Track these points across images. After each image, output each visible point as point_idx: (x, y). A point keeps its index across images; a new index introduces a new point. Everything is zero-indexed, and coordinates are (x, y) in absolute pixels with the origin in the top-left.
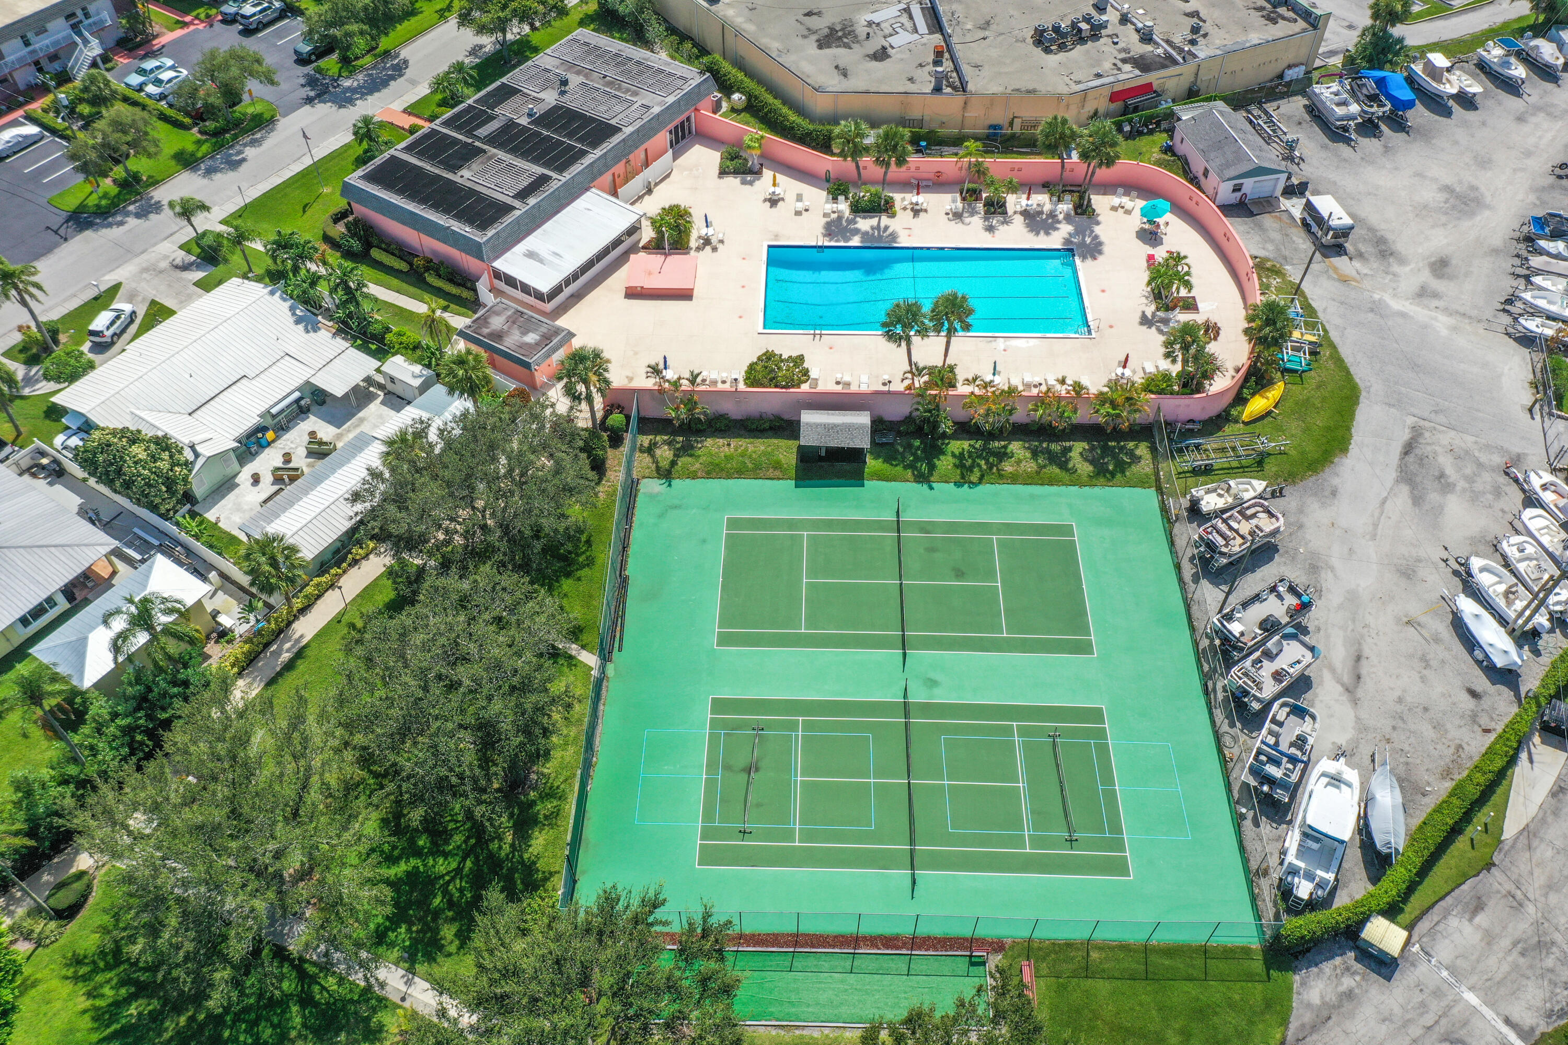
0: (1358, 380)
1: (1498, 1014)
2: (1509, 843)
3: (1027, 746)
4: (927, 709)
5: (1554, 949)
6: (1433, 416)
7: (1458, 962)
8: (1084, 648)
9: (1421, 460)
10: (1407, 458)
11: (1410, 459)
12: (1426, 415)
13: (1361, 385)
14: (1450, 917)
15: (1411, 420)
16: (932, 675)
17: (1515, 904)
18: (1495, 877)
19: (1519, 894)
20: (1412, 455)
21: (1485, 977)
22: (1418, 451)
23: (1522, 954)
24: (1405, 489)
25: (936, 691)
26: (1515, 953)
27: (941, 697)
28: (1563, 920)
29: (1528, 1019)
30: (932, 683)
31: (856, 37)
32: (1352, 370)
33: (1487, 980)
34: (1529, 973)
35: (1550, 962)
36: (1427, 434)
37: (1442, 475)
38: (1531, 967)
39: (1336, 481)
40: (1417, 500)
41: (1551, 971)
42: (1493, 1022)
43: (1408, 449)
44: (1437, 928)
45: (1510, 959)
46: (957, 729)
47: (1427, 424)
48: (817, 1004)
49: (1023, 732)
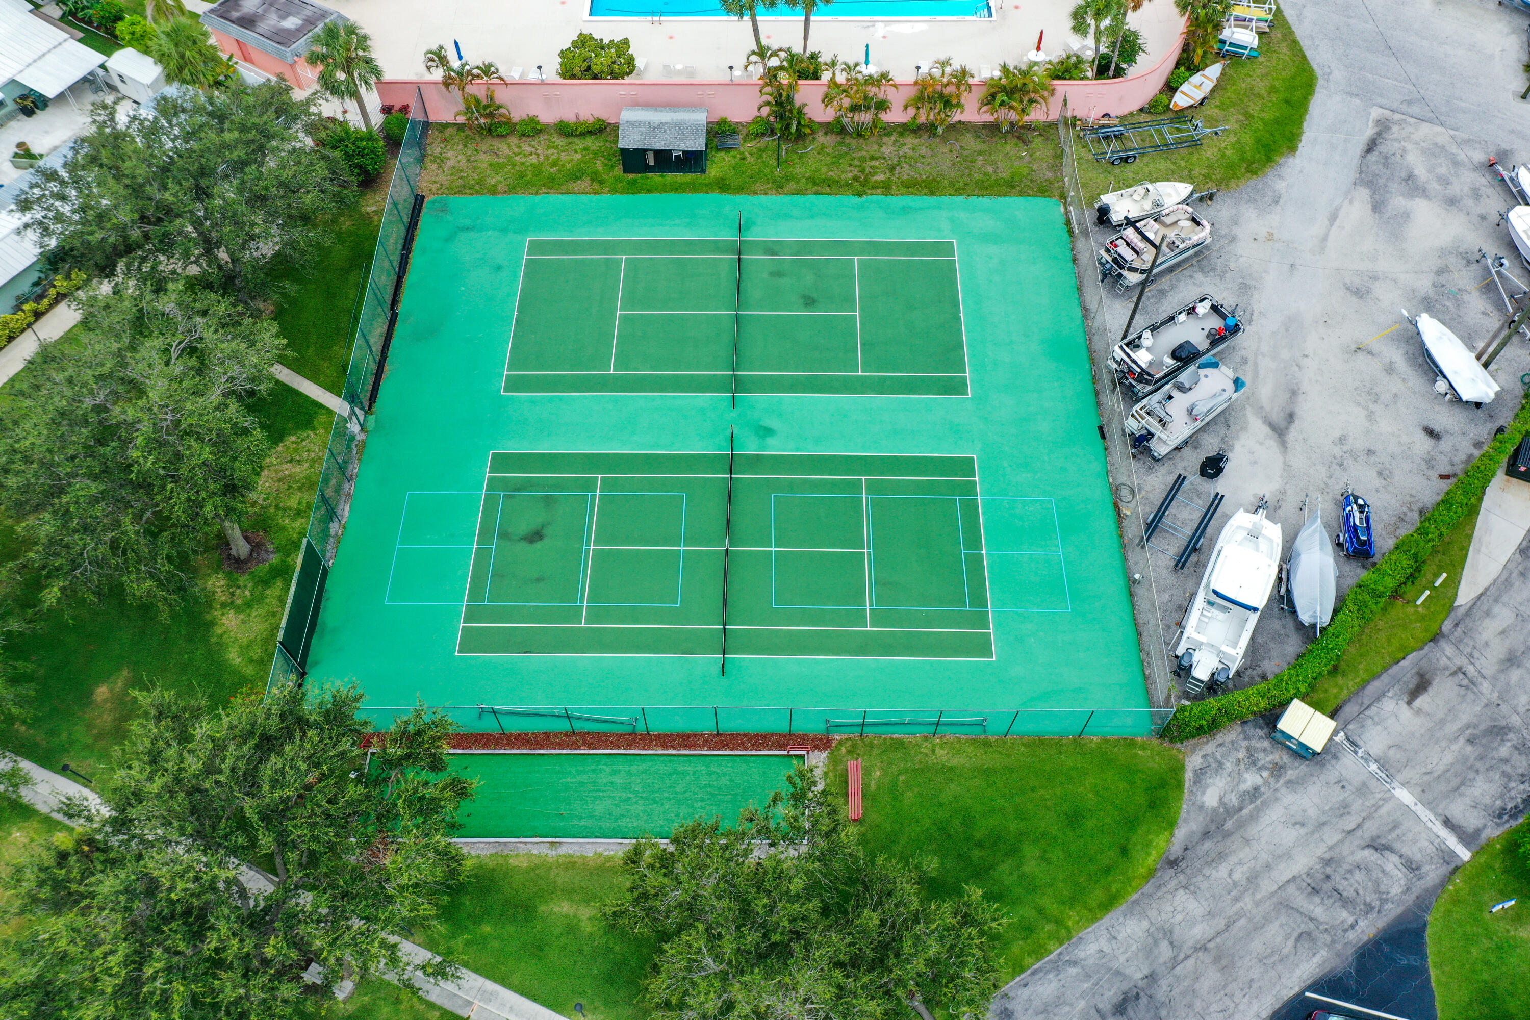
0: (1315, 67)
1: (1436, 814)
2: (1462, 611)
3: (876, 505)
4: (756, 462)
5: (1511, 736)
6: (1404, 107)
7: (1391, 752)
8: (956, 387)
9: (1386, 160)
10: (1369, 156)
11: (1373, 157)
12: (1395, 105)
13: (1318, 71)
14: (1385, 700)
15: (1376, 113)
16: (768, 422)
17: (1465, 682)
18: (1443, 651)
19: (1471, 670)
20: (1375, 153)
21: (1424, 770)
22: (1382, 148)
23: (1470, 741)
24: (1363, 193)
25: (770, 441)
26: (1462, 741)
27: (775, 448)
28: (1523, 699)
29: (1472, 820)
30: (766, 432)
32: (1309, 54)
33: (1426, 773)
34: (1478, 765)
35: (1504, 750)
36: (1395, 128)
37: (1410, 177)
38: (1481, 758)
39: (1280, 185)
40: (1377, 207)
41: (1506, 761)
42: (1429, 824)
43: (1371, 146)
44: (1367, 713)
45: (1455, 747)
46: (791, 486)
47: (1397, 117)
48: (591, 817)
49: (873, 487)
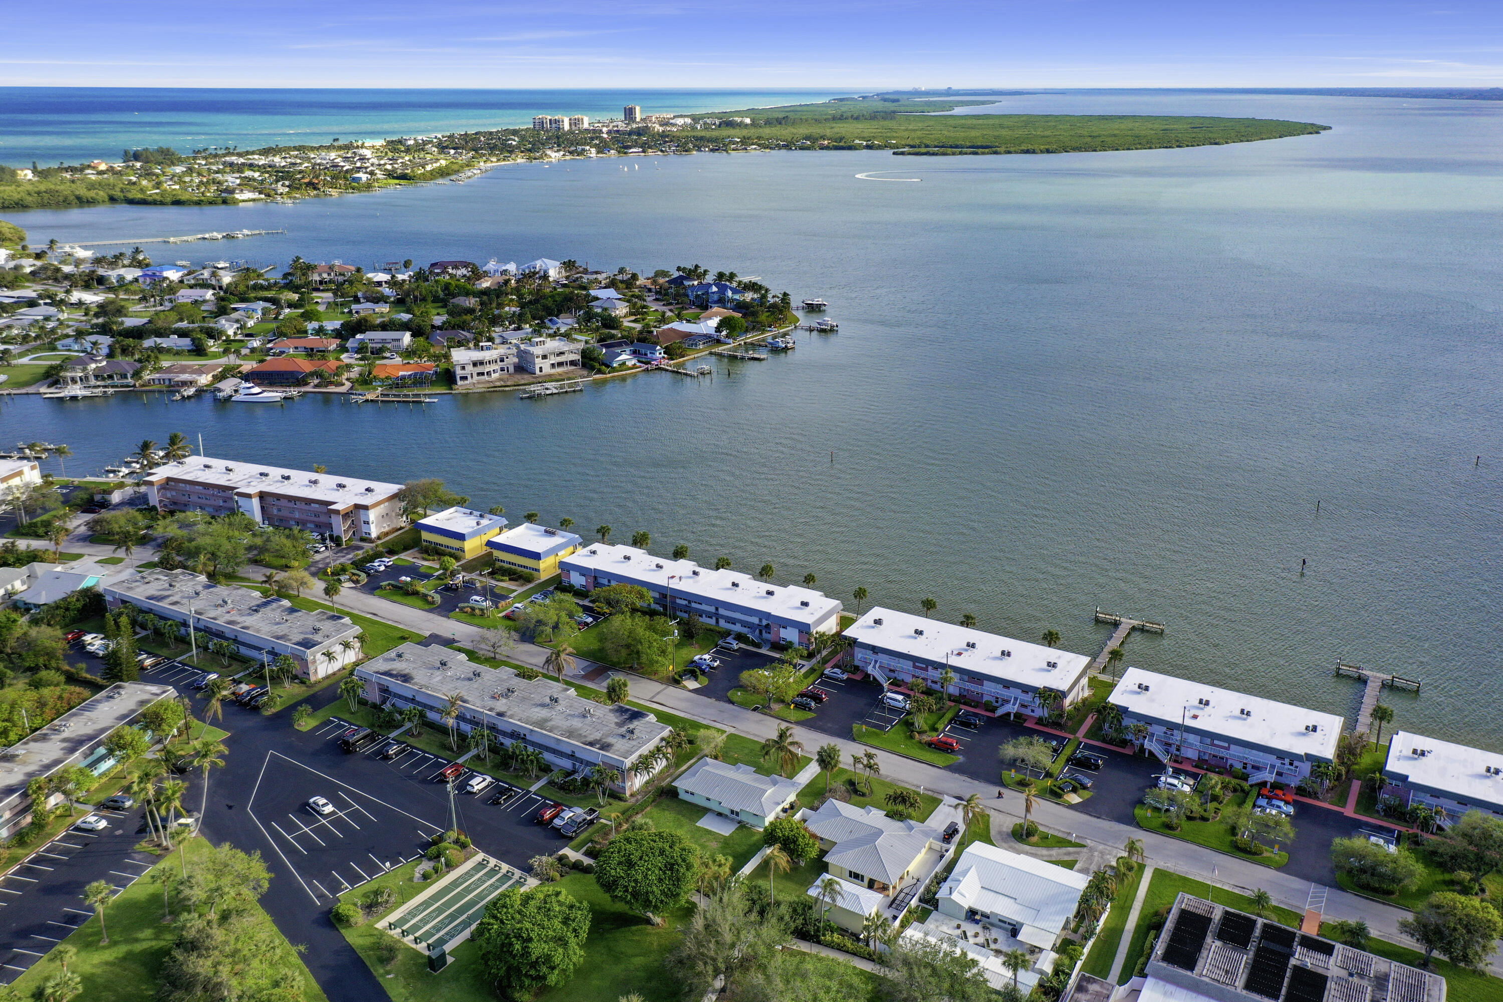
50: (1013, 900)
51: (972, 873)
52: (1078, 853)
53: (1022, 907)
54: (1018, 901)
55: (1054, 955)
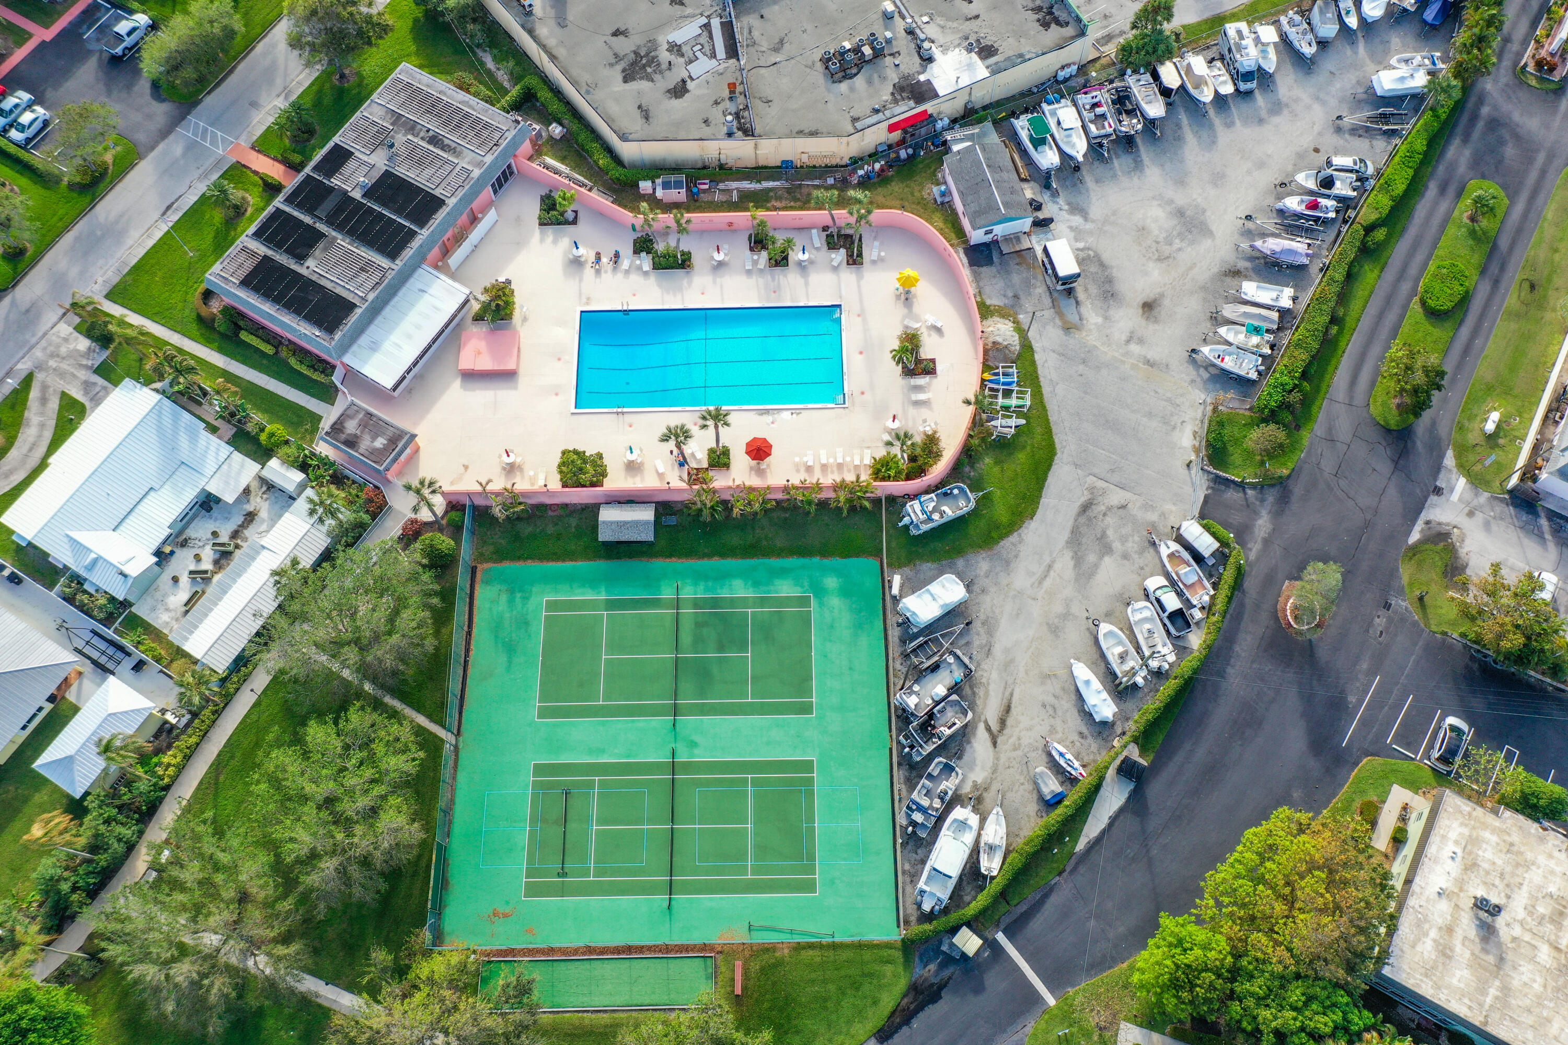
0: (1056, 441)
3: (756, 795)
4: (689, 767)
6: (1109, 475)
8: (806, 709)
9: (1091, 521)
10: (1081, 518)
11: (1083, 519)
12: (1104, 474)
13: (1058, 445)
15: (1090, 482)
16: (696, 738)
20: (1085, 516)
22: (1090, 511)
24: (1071, 551)
25: (696, 751)
27: (700, 756)
30: (693, 745)
31: (659, 65)
32: (1054, 430)
36: (1101, 495)
37: (1104, 537)
40: (1078, 562)
43: (1086, 508)
46: (708, 783)
47: (1102, 484)
49: (755, 782)
50: (152, 493)
51: (82, 537)
52: (44, 388)
53: (168, 483)
54: (156, 486)
55: (274, 463)
